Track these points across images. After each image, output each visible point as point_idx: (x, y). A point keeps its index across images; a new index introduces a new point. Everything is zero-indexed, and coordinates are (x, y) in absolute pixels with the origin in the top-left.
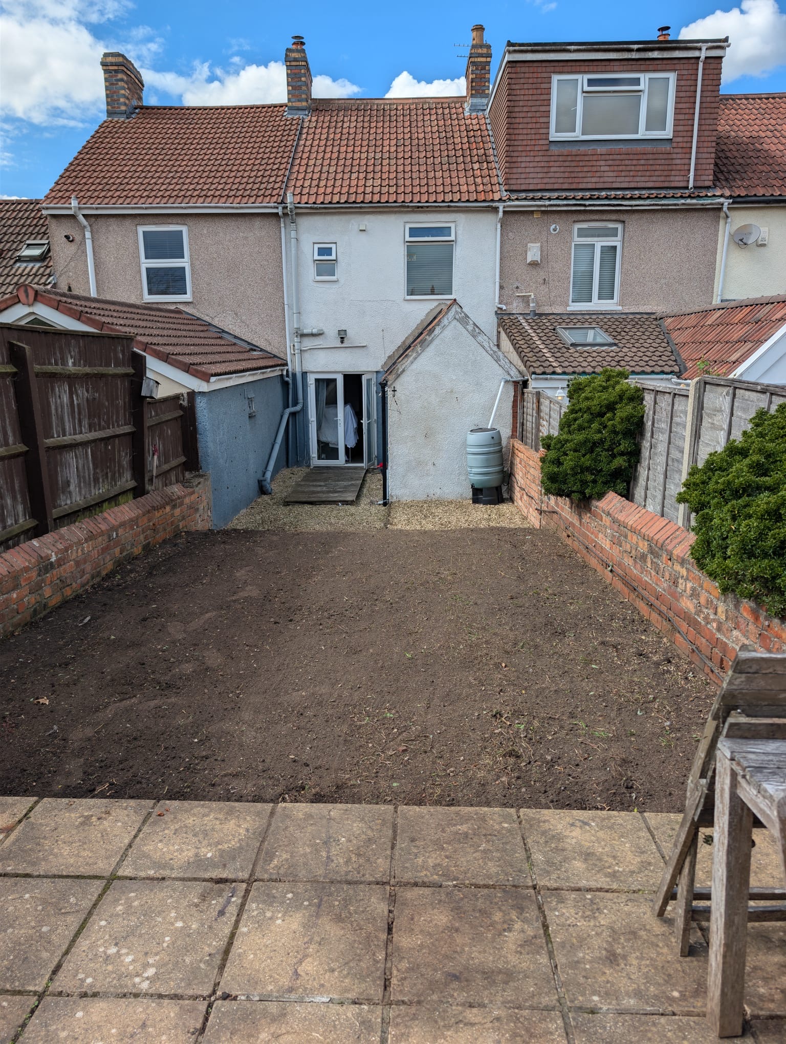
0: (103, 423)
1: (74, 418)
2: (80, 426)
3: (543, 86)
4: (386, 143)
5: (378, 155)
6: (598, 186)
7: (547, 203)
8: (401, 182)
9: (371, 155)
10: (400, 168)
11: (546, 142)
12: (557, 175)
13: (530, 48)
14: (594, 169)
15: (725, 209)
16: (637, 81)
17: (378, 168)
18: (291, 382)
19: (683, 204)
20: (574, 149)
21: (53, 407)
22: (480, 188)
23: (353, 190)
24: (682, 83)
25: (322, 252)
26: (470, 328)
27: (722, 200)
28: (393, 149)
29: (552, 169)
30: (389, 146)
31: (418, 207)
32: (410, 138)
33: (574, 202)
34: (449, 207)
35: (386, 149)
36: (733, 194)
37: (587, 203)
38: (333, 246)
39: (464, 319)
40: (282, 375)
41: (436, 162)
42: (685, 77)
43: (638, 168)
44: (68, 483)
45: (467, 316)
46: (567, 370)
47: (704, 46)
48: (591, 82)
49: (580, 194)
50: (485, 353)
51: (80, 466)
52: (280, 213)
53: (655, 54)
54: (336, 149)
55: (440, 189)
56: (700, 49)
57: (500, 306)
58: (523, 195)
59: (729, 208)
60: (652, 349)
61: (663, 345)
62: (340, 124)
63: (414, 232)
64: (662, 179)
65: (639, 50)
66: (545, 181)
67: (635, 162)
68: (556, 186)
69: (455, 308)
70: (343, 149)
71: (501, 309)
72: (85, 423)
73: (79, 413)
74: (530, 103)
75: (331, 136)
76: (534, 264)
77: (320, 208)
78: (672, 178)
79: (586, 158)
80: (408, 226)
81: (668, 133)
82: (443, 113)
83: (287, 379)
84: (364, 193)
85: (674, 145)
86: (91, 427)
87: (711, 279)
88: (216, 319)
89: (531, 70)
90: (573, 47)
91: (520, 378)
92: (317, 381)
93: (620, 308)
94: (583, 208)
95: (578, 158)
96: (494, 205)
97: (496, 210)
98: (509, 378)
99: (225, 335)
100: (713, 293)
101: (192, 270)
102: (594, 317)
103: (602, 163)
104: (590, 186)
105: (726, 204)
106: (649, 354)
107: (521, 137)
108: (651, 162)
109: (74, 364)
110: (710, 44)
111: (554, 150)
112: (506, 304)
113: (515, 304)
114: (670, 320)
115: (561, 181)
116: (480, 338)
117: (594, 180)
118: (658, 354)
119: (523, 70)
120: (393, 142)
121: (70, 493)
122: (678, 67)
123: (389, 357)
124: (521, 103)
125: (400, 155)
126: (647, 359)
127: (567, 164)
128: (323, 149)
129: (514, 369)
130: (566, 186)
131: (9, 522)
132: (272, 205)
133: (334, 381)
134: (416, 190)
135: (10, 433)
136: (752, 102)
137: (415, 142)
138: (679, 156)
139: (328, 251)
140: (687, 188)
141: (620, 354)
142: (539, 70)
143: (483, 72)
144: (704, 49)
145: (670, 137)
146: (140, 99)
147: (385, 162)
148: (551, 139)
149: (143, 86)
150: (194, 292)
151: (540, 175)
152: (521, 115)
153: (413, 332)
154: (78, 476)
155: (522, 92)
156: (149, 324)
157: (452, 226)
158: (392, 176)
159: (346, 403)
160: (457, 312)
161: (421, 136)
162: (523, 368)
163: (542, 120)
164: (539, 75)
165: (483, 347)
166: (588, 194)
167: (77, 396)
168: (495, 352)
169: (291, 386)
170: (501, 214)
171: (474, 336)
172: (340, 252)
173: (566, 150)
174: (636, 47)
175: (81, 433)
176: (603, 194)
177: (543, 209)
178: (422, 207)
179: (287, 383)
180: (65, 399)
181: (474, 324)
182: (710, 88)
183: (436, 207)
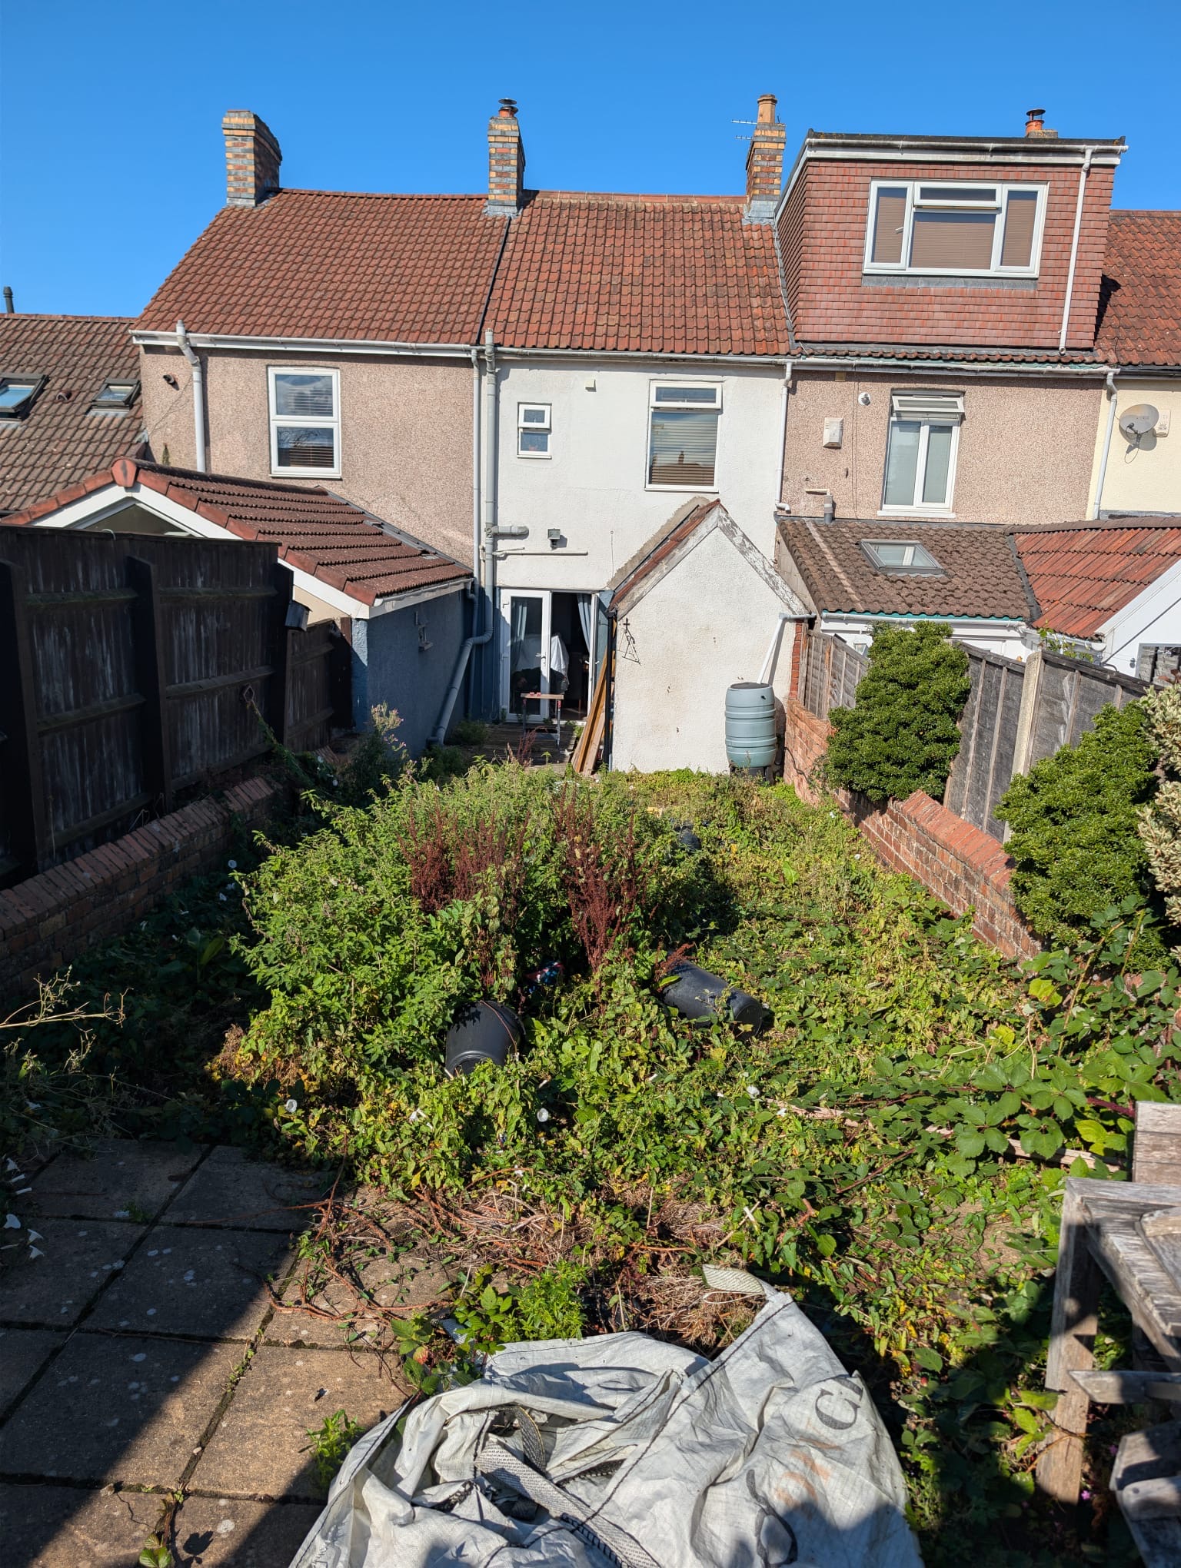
0: (234, 663)
1: (200, 658)
2: (207, 668)
3: (857, 195)
4: (628, 261)
5: (616, 280)
6: (929, 340)
7: (856, 361)
8: (647, 321)
9: (606, 278)
10: (647, 300)
11: (859, 274)
12: (872, 321)
13: (840, 141)
14: (925, 315)
15: (1109, 382)
16: (991, 195)
17: (615, 298)
18: (476, 600)
19: (1050, 372)
20: (897, 286)
21: (176, 643)
22: (760, 335)
23: (578, 329)
24: (1056, 199)
25: (530, 416)
26: (738, 540)
27: (1105, 368)
28: (637, 271)
29: (865, 313)
30: (632, 267)
31: (671, 359)
32: (663, 255)
33: (893, 362)
34: (714, 361)
35: (628, 270)
36: (1122, 361)
37: (912, 364)
38: (547, 409)
39: (730, 529)
40: (464, 591)
41: (700, 294)
42: (1060, 192)
43: (987, 317)
44: (189, 744)
45: (734, 524)
46: (871, 608)
47: (1089, 149)
48: (926, 193)
49: (903, 350)
50: (757, 576)
51: (204, 721)
52: (474, 359)
53: (1019, 159)
54: (556, 267)
55: (703, 334)
56: (1083, 153)
57: (781, 505)
58: (820, 348)
59: (1114, 381)
60: (994, 581)
61: (1011, 574)
62: (563, 230)
63: (662, 394)
64: (1021, 333)
65: (996, 151)
66: (854, 329)
67: (983, 309)
68: (869, 338)
69: (717, 512)
70: (566, 267)
71: (782, 509)
72: (213, 663)
73: (207, 649)
74: (837, 218)
75: (550, 247)
76: (834, 447)
77: (531, 355)
78: (1036, 334)
79: (914, 299)
80: (655, 385)
81: (1033, 269)
82: (711, 220)
83: (471, 596)
84: (594, 334)
85: (1041, 287)
86: (221, 669)
87: (1085, 480)
88: (375, 505)
89: (841, 171)
90: (901, 143)
91: (806, 615)
92: (514, 599)
93: (953, 516)
94: (906, 371)
95: (902, 299)
96: (780, 360)
97: (782, 367)
98: (790, 614)
99: (385, 530)
100: (1087, 499)
101: (344, 433)
102: (914, 526)
103: (937, 307)
104: (916, 339)
105: (1111, 374)
106: (989, 588)
107: (822, 266)
108: (1006, 310)
109: (204, 584)
110: (1097, 147)
111: (869, 285)
112: (790, 503)
113: (803, 503)
114: (1023, 538)
115: (876, 329)
116: (751, 555)
117: (923, 331)
118: (1002, 588)
119: (829, 171)
120: (639, 261)
121: (191, 758)
122: (1050, 176)
123: (620, 571)
124: (824, 218)
125: (648, 281)
126: (986, 595)
127: (886, 306)
128: (537, 265)
129: (797, 601)
130: (883, 338)
131: (119, 797)
132: (462, 346)
133: (539, 602)
134: (669, 334)
135: (124, 679)
136: (1159, 222)
137: (669, 262)
138: (1047, 302)
139: (539, 416)
140: (1057, 349)
141: (948, 586)
142: (853, 172)
143: (772, 163)
144: (1088, 153)
145: (1036, 275)
146: (276, 177)
147: (626, 290)
148: (866, 271)
149: (280, 158)
150: (344, 465)
151: (847, 321)
152: (824, 234)
153: (656, 536)
154: (202, 736)
155: (827, 202)
156: (286, 515)
157: (717, 386)
158: (635, 311)
159: (553, 634)
160: (720, 518)
161: (679, 253)
162: (809, 599)
163: (853, 243)
164: (852, 179)
165: (755, 568)
166: (914, 350)
167: (206, 627)
168: (771, 577)
169: (477, 606)
170: (788, 374)
171: (743, 553)
172: (556, 419)
173: (884, 286)
174: (991, 145)
175: (207, 677)
176: (936, 351)
177: (849, 369)
178: (676, 360)
179: (472, 601)
180: (191, 631)
181: (744, 536)
182: (1095, 208)
183: (696, 360)
